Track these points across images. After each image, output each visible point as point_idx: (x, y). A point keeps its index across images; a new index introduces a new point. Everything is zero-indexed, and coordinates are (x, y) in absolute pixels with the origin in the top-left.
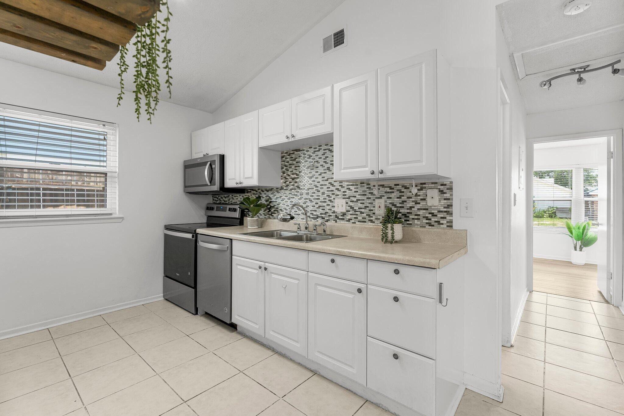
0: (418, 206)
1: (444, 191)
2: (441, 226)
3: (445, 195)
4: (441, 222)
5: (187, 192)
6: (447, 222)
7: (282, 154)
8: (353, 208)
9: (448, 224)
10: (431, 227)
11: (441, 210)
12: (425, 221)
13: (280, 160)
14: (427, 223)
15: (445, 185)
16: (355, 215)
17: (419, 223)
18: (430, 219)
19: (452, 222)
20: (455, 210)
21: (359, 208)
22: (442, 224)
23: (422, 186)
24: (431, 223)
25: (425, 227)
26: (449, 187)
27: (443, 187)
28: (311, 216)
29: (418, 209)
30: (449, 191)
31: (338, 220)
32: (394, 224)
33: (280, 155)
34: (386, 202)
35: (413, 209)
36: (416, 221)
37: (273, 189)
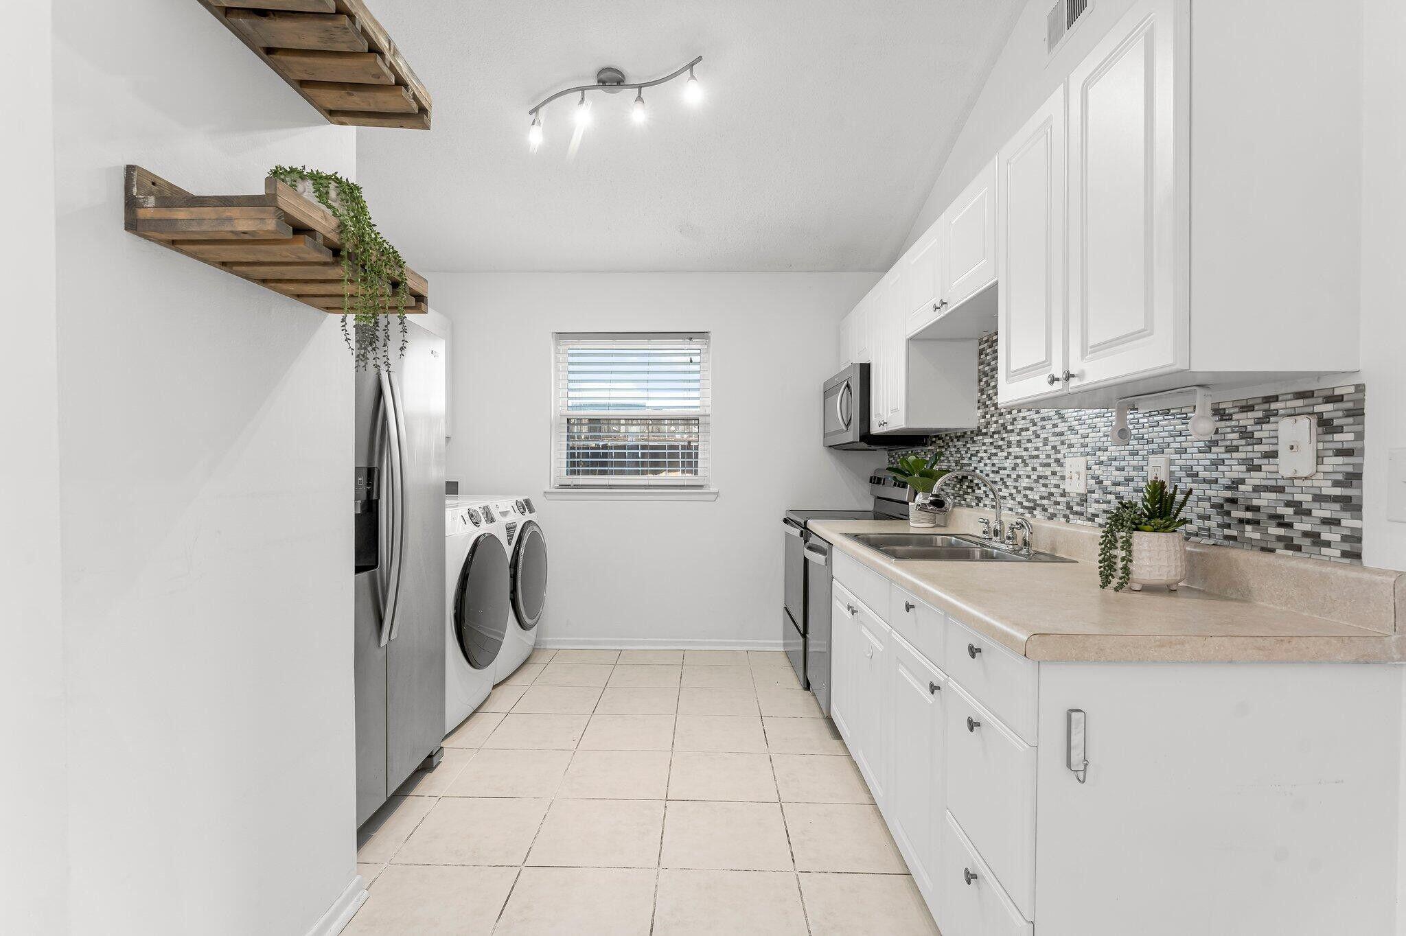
0: (1255, 479)
1: (1336, 422)
2: (1324, 550)
3: (1337, 437)
4: (1324, 537)
5: (830, 446)
6: (1345, 538)
7: (980, 344)
8: (1101, 482)
9: (1347, 547)
10: (1290, 553)
11: (1325, 491)
12: (1275, 531)
13: (976, 361)
14: (1279, 538)
15: (1340, 399)
16: (1104, 502)
17: (1257, 536)
18: (1289, 526)
19: (1359, 540)
20: (1371, 491)
21: (1114, 484)
22: (1328, 544)
23: (1266, 406)
24: (1292, 539)
25: (1272, 551)
26: (1350, 405)
27: (1330, 407)
28: (1026, 504)
29: (1257, 489)
30: (1350, 420)
31: (1071, 516)
32: (1136, 533)
33: (975, 348)
34: (1172, 462)
35: (1241, 487)
36: (1248, 528)
37: (965, 433)
